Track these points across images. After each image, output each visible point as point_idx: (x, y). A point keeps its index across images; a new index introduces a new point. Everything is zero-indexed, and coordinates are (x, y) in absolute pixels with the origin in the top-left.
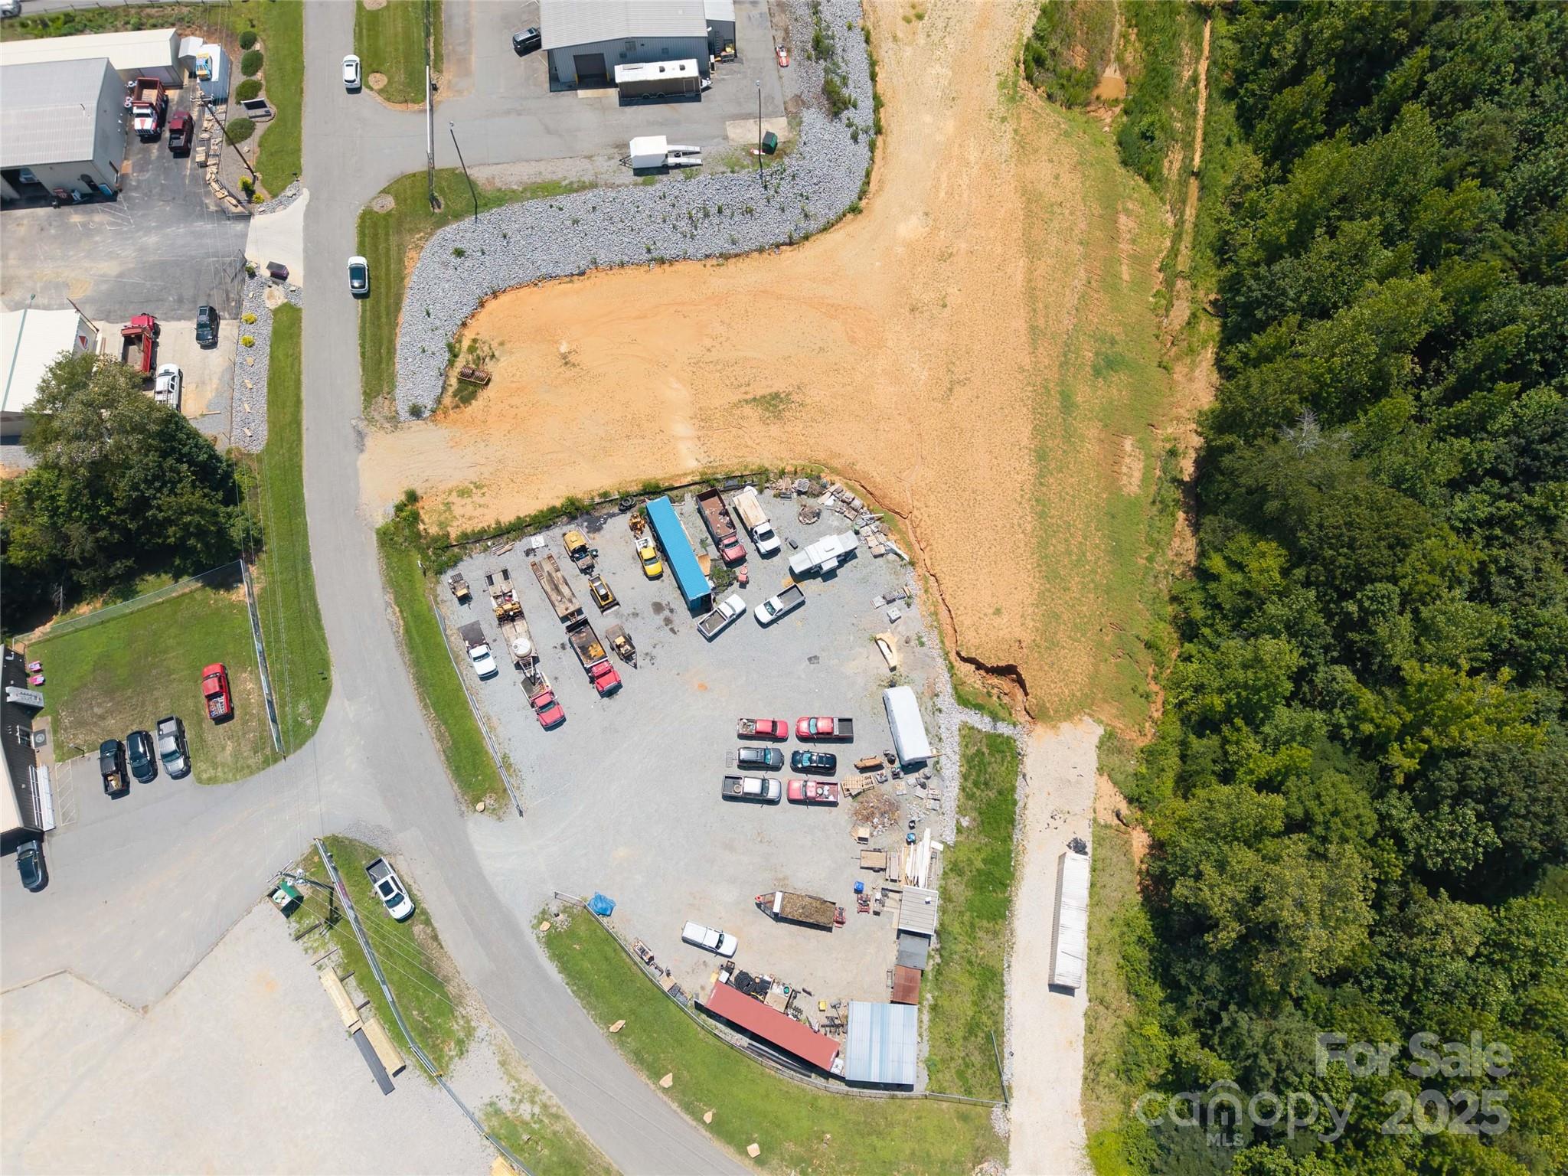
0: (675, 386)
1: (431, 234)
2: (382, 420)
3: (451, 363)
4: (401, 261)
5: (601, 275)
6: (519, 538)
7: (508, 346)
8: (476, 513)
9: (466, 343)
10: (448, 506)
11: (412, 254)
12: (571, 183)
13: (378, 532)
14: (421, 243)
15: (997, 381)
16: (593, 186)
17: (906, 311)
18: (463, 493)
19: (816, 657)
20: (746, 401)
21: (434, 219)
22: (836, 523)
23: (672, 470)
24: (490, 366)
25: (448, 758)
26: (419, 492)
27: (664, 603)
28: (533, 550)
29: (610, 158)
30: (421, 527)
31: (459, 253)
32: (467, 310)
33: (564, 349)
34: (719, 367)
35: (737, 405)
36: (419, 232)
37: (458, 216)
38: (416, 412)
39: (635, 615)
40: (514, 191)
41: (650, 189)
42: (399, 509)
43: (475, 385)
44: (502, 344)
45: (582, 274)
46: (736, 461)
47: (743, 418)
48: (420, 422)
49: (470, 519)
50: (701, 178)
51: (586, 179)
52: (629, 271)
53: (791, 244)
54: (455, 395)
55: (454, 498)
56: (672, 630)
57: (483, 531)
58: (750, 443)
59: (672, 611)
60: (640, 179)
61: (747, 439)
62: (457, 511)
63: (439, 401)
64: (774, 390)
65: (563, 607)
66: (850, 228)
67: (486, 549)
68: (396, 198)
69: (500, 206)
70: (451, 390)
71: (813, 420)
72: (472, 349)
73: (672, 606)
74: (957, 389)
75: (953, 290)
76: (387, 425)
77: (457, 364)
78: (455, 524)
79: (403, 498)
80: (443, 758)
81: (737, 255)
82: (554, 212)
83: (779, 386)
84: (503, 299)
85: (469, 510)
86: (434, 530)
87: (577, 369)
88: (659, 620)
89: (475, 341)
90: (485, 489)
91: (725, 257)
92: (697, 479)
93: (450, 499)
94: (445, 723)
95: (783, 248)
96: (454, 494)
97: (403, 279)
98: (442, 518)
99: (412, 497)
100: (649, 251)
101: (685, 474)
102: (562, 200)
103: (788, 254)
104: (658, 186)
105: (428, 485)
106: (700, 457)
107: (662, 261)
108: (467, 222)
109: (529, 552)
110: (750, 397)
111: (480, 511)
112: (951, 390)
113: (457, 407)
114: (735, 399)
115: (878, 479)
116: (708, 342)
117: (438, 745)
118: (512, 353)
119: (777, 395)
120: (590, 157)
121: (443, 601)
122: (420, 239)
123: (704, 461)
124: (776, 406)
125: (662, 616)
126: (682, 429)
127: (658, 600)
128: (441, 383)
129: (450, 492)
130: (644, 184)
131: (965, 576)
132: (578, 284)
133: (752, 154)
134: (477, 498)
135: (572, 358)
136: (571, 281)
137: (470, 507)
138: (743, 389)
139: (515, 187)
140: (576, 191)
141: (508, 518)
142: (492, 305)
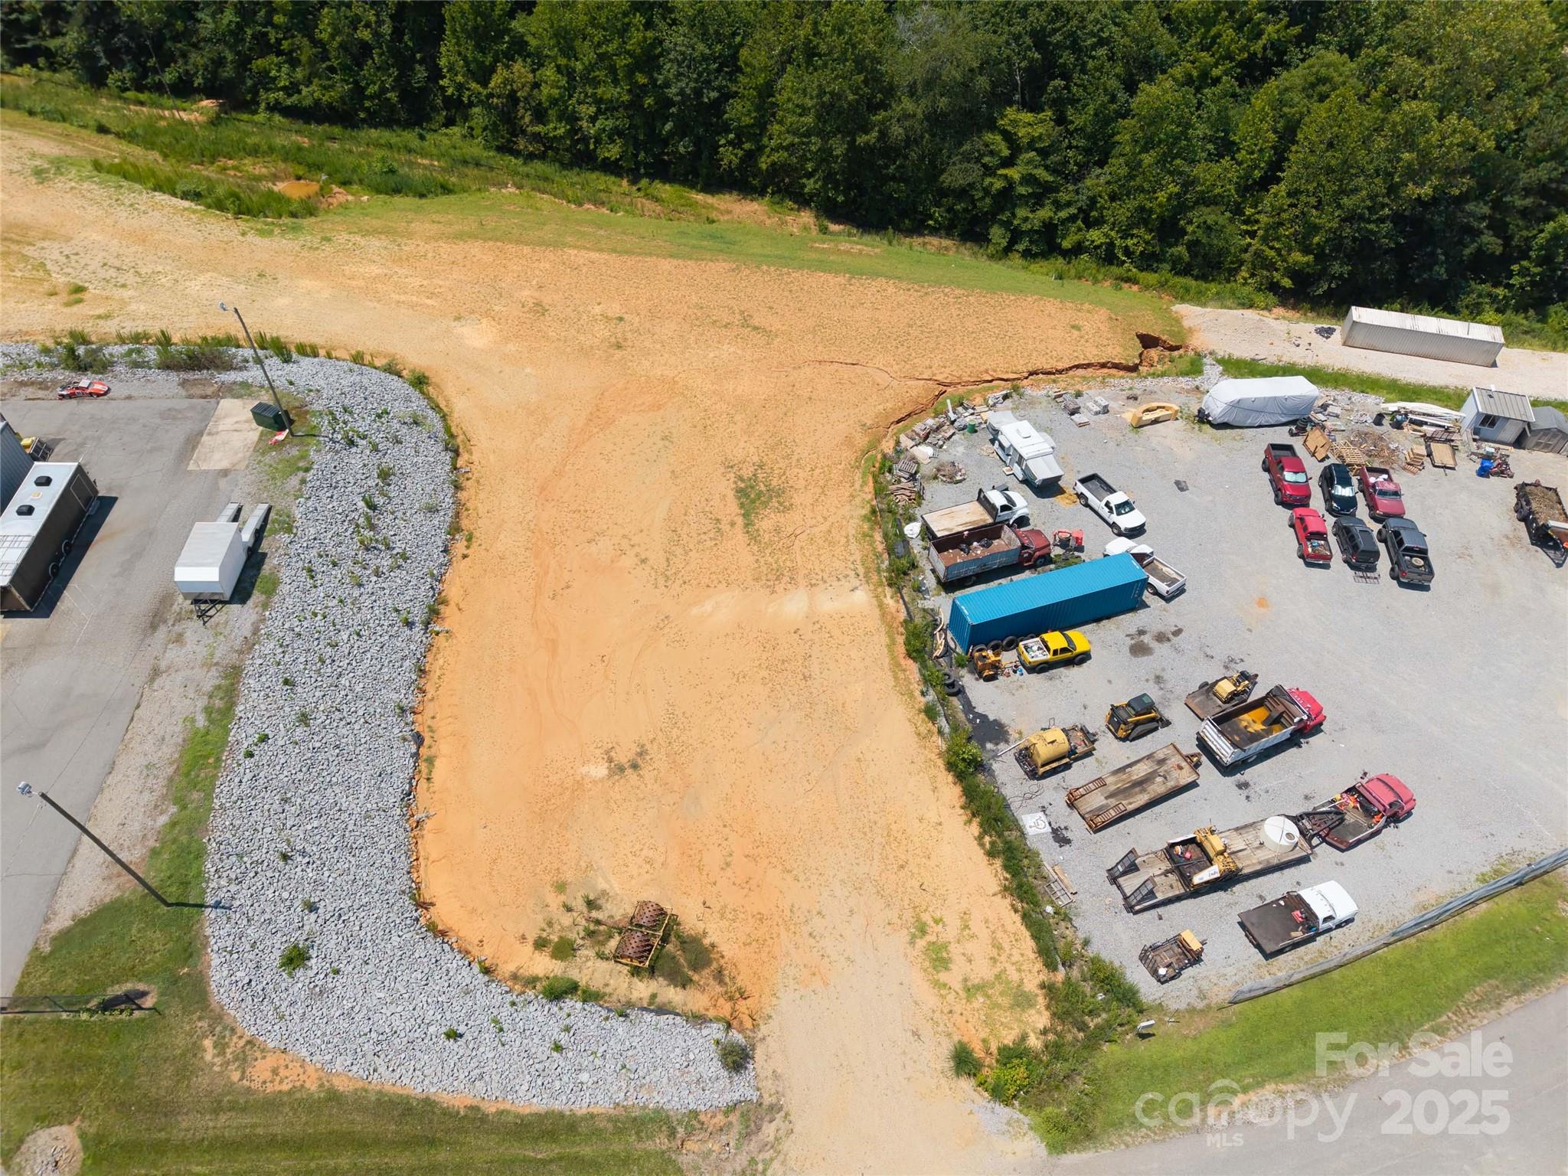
0: (708, 607)
1: (218, 1018)
2: (753, 1145)
3: (590, 996)
4: (272, 1104)
5: (430, 709)
6: (1032, 855)
7: (569, 876)
8: (984, 934)
9: (544, 965)
10: (971, 990)
11: (260, 1075)
12: (208, 710)
13: (1057, 1148)
14: (235, 1044)
15: (749, 290)
16: (234, 674)
17: (618, 354)
18: (939, 959)
19: (1177, 483)
20: (746, 525)
21: (174, 1009)
22: (961, 449)
23: (874, 621)
24: (618, 910)
25: (1525, 988)
26: (946, 1048)
27: (1130, 642)
28: (1055, 831)
29: (179, 639)
30: (1034, 1042)
31: (296, 959)
32: (453, 962)
33: (600, 771)
34: (679, 551)
35: (754, 537)
36: (196, 1049)
37: (190, 950)
38: (737, 1059)
39: (1158, 679)
40: (173, 824)
41: (284, 589)
42: (999, 1093)
43: (665, 940)
44: (561, 887)
45: (419, 739)
46: (853, 547)
47: (777, 530)
48: (759, 1054)
49: (1000, 948)
50: (297, 513)
51: (211, 680)
52: (436, 665)
53: (456, 453)
54: (685, 983)
55: (953, 978)
56: (1177, 632)
57: (1025, 917)
58: (824, 527)
59: (1141, 632)
60: (257, 597)
61: (816, 530)
62: (982, 971)
63: (698, 1019)
64: (731, 494)
65: (1175, 773)
66: (450, 391)
67: (1065, 917)
68: (47, 1119)
69: (201, 854)
70: (672, 995)
71: (788, 457)
72: (564, 950)
73: (1133, 631)
74: (756, 322)
75: (598, 310)
76: (769, 1131)
77: (596, 985)
78: (1014, 976)
79: (966, 1085)
80: (1530, 995)
81: (457, 515)
82: (262, 753)
83: (725, 487)
84: (436, 885)
85: (979, 948)
86: (1039, 1018)
87: (652, 749)
88: (1161, 650)
89: (540, 944)
90: (926, 917)
91: (455, 529)
92: (889, 591)
93: (957, 986)
94: (1457, 992)
95: (460, 463)
96: (943, 977)
97: (334, 1097)
98: (1005, 1001)
99: (964, 1062)
100: (409, 624)
101: (881, 606)
102: (242, 735)
103: (475, 458)
104: (285, 575)
105: (926, 1030)
106: (848, 586)
107: (433, 613)
108: (216, 929)
109: (1060, 837)
110: (740, 521)
111: (976, 926)
112: (756, 328)
113: (719, 976)
114: (739, 536)
115: (889, 405)
116: (628, 561)
117: (1510, 1004)
118: (590, 866)
119: (741, 493)
120: (156, 673)
121: (1202, 995)
122: (221, 1047)
123: (856, 582)
124: (760, 494)
125: (1154, 644)
126: (794, 605)
127: (1126, 650)
128: (648, 1017)
129: (938, 985)
130: (270, 592)
131: (1030, 347)
132: (443, 749)
133: (281, 443)
134: (950, 933)
135: (623, 757)
136: (430, 761)
137: (970, 947)
138: (724, 527)
139: (163, 820)
140: (231, 705)
141: (990, 875)
142: (445, 913)
